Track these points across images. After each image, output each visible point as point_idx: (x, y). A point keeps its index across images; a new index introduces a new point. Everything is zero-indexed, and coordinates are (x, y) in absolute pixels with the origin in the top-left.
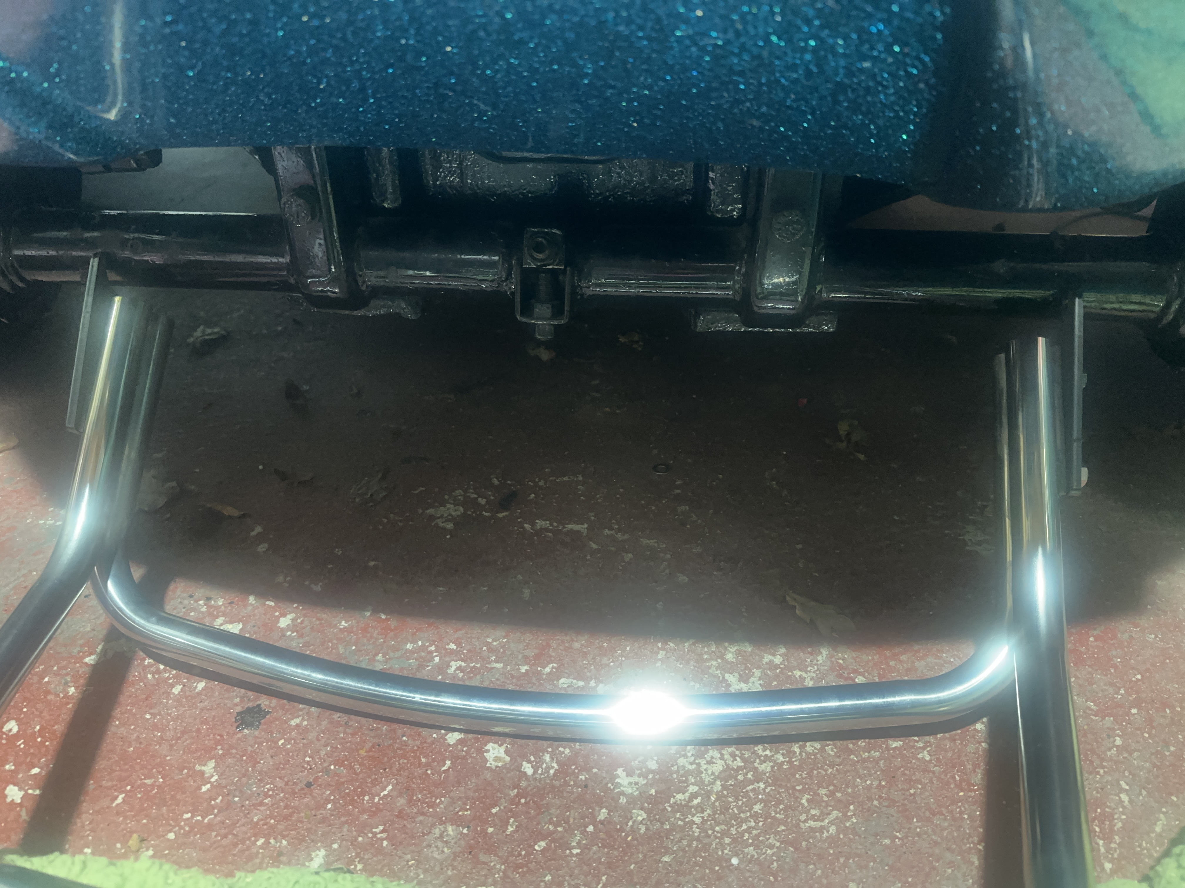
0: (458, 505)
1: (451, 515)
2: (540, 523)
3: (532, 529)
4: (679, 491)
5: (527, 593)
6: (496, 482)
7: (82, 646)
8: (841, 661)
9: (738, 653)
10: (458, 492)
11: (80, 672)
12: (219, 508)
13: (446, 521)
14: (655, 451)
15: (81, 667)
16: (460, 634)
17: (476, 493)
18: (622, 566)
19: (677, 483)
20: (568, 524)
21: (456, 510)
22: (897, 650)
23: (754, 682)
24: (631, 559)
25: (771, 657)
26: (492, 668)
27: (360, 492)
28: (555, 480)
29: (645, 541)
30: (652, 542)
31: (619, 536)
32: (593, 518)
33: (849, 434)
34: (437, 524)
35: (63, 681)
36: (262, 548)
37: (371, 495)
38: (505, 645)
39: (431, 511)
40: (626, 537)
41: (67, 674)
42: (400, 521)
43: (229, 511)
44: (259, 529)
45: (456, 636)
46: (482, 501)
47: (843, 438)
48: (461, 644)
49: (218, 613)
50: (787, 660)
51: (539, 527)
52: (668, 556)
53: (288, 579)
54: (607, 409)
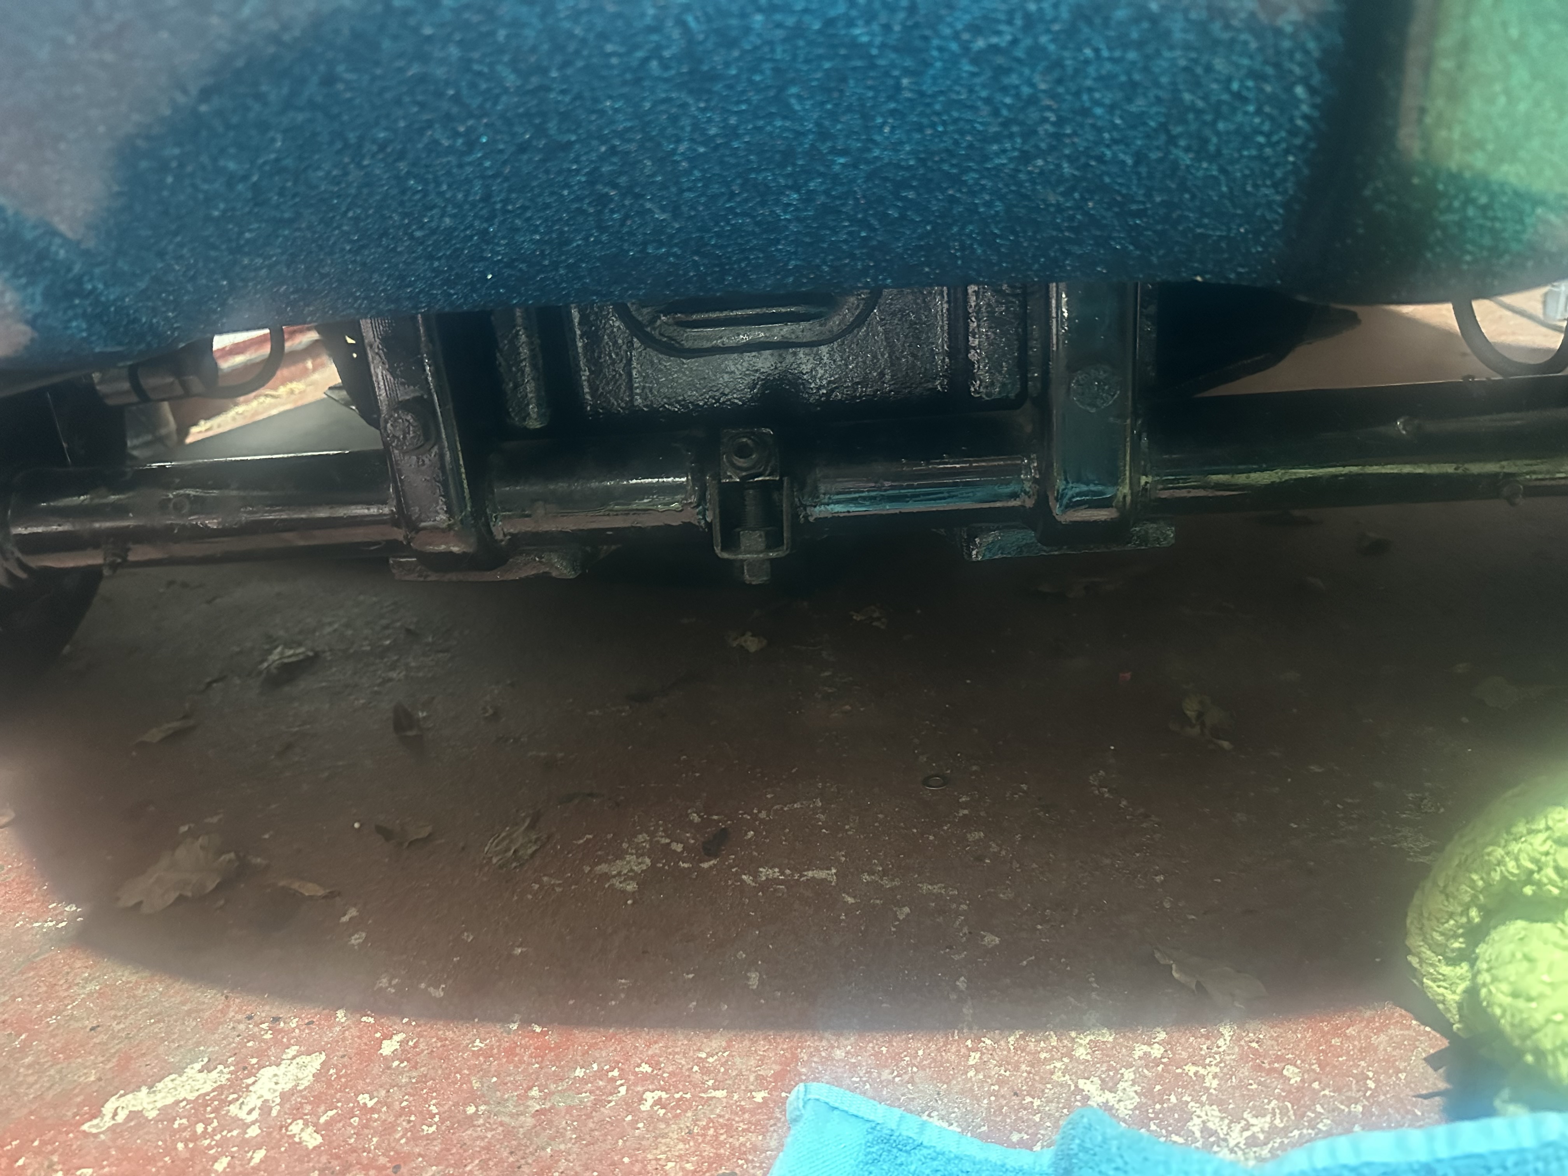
0: (642, 855)
1: (632, 870)
2: (765, 873)
3: (753, 881)
4: (966, 812)
5: (754, 979)
6: (695, 818)
7: (80, 1106)
8: (1254, 1045)
9: (1094, 1046)
10: (641, 838)
11: (74, 1147)
12: (296, 885)
13: (625, 880)
14: (923, 759)
15: (76, 1138)
16: (655, 1049)
17: (667, 836)
18: (895, 926)
19: (960, 800)
20: (808, 870)
21: (640, 864)
22: (1339, 1021)
23: (1124, 1089)
24: (908, 915)
25: (1146, 1048)
26: (712, 1098)
27: (498, 848)
28: (782, 809)
29: (925, 887)
30: (936, 889)
31: (887, 883)
32: (843, 859)
33: (1200, 715)
34: (613, 885)
35: (46, 1163)
36: (356, 939)
37: (515, 852)
38: (727, 1061)
39: (603, 868)
40: (897, 883)
41: (53, 1152)
42: (559, 885)
43: (311, 889)
44: (353, 912)
45: (650, 1052)
46: (679, 848)
47: (1194, 721)
48: (658, 1063)
49: (289, 1040)
50: (1171, 1049)
51: (764, 878)
52: (964, 907)
53: (395, 982)
54: (848, 707)
